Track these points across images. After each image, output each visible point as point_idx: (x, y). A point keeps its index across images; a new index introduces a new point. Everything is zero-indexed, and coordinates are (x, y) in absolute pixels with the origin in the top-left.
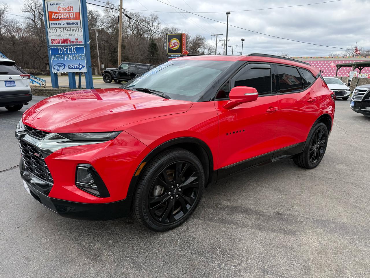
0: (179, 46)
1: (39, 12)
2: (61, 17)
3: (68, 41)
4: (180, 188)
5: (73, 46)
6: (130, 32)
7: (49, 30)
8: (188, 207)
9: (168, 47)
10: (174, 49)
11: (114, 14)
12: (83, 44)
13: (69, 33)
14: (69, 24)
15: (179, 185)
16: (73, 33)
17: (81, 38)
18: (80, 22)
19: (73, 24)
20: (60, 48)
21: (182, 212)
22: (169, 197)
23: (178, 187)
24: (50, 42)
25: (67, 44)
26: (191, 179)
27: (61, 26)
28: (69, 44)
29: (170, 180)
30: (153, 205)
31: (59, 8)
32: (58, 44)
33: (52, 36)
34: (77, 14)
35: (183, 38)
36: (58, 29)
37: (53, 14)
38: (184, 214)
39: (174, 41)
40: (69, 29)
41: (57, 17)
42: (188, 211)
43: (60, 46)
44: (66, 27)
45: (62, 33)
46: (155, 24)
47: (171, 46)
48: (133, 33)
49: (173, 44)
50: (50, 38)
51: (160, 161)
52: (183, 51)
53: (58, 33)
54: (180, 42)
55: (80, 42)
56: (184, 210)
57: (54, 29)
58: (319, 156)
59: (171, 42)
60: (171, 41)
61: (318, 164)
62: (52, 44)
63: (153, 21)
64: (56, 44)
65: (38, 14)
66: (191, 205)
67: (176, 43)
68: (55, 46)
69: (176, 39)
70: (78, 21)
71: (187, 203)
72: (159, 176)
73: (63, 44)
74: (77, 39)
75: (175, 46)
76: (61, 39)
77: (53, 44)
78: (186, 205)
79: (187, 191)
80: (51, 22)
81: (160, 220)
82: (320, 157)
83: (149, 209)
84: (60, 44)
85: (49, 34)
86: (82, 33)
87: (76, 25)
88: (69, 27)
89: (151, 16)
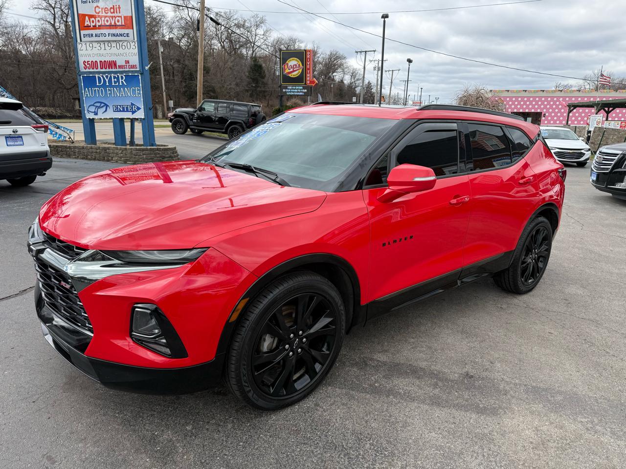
0: (301, 71)
1: (62, 10)
2: (100, 24)
3: (113, 64)
4: (305, 337)
5: (121, 72)
6: (217, 45)
7: (79, 46)
8: (318, 367)
9: (283, 73)
10: (292, 76)
12: (138, 69)
13: (114, 50)
14: (114, 35)
15: (303, 332)
16: (121, 51)
17: (135, 60)
18: (133, 33)
19: (121, 35)
20: (99, 77)
21: (307, 376)
22: (286, 352)
23: (302, 335)
24: (82, 65)
25: (111, 70)
26: (324, 321)
27: (101, 38)
28: (113, 70)
29: (288, 325)
30: (258, 368)
31: (97, 8)
32: (95, 70)
33: (86, 56)
34: (128, 19)
35: (308, 57)
36: (95, 44)
37: (87, 18)
38: (311, 380)
39: (293, 62)
40: (114, 44)
41: (94, 24)
42: (317, 373)
43: (99, 73)
44: (109, 41)
45: (102, 52)
46: (260, 31)
47: (287, 71)
48: (223, 47)
49: (291, 68)
50: (81, 60)
51: (272, 295)
52: (308, 79)
53: (95, 51)
54: (303, 65)
55: (133, 67)
56: (312, 373)
57: (88, 44)
58: (536, 272)
59: (288, 64)
60: (287, 62)
61: (535, 286)
62: (85, 69)
63: (257, 26)
64: (91, 70)
65: (60, 13)
66: (323, 365)
67: (296, 65)
68: (90, 73)
69: (295, 59)
70: (130, 31)
71: (315, 360)
72: (270, 320)
73: (104, 70)
74: (127, 62)
75: (294, 71)
76: (101, 62)
77: (87, 70)
78: (315, 364)
79: (316, 341)
80: (83, 32)
81: (272, 391)
82: (538, 275)
83: (253, 374)
84: (99, 70)
85: (80, 53)
86: (136, 51)
87: (126, 38)
88: (113, 41)
89: (253, 17)
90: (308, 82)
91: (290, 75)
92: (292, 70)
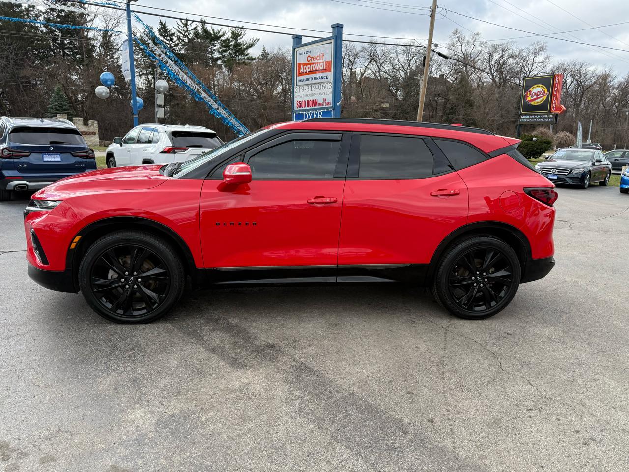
0: (545, 98)
2: (309, 70)
3: (314, 102)
5: (320, 109)
7: (295, 89)
9: (524, 101)
10: (535, 104)
11: (464, 50)
12: (331, 106)
13: (317, 91)
14: (317, 78)
16: (322, 91)
17: (330, 98)
18: (330, 75)
19: (322, 78)
20: (305, 114)
24: (295, 105)
25: (313, 107)
27: (310, 82)
28: (315, 107)
31: (309, 58)
32: (304, 108)
33: (299, 97)
34: (329, 63)
35: (556, 82)
36: (306, 87)
37: (302, 66)
39: (537, 89)
40: (317, 86)
41: (305, 71)
43: (305, 110)
44: (314, 84)
45: (310, 93)
47: (530, 98)
48: (494, 80)
49: (535, 95)
50: (296, 100)
52: (554, 106)
53: (305, 93)
54: (549, 91)
55: (328, 103)
57: (301, 87)
59: (531, 92)
60: (530, 89)
62: (298, 108)
64: (301, 108)
67: (540, 92)
68: (300, 110)
69: (540, 85)
70: (328, 74)
73: (309, 108)
74: (325, 100)
75: (537, 98)
76: (308, 101)
77: (299, 108)
80: (299, 78)
84: (306, 108)
85: (296, 95)
86: (331, 90)
87: (326, 80)
88: (317, 83)
90: (554, 109)
91: (532, 103)
92: (535, 97)
